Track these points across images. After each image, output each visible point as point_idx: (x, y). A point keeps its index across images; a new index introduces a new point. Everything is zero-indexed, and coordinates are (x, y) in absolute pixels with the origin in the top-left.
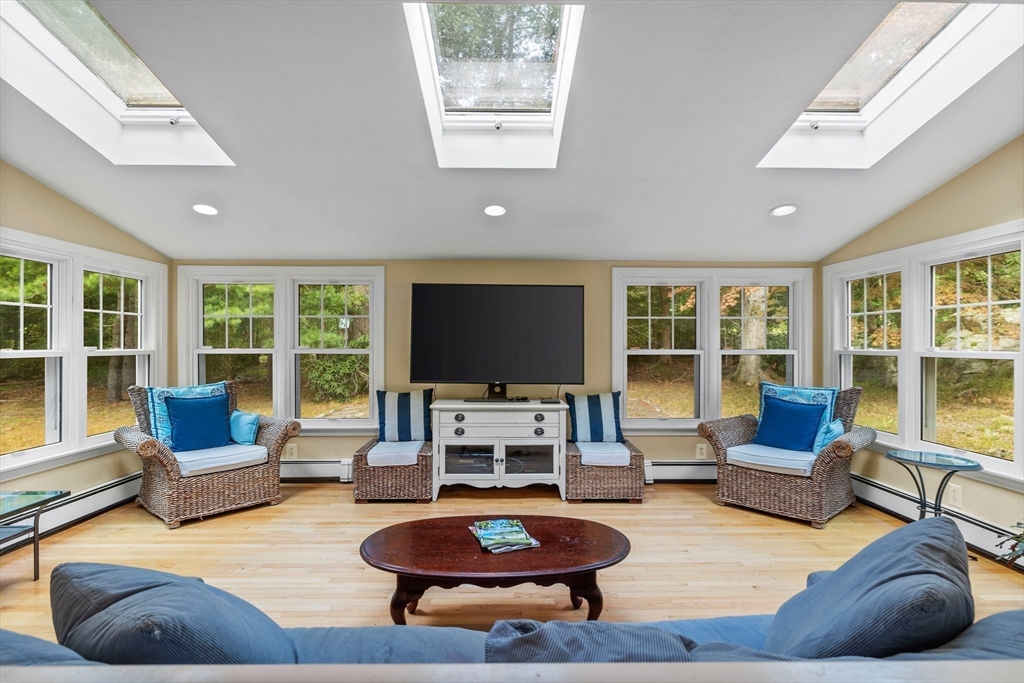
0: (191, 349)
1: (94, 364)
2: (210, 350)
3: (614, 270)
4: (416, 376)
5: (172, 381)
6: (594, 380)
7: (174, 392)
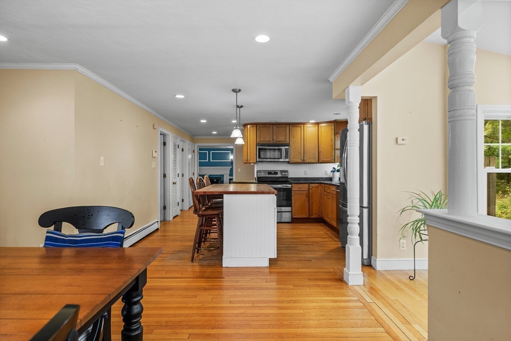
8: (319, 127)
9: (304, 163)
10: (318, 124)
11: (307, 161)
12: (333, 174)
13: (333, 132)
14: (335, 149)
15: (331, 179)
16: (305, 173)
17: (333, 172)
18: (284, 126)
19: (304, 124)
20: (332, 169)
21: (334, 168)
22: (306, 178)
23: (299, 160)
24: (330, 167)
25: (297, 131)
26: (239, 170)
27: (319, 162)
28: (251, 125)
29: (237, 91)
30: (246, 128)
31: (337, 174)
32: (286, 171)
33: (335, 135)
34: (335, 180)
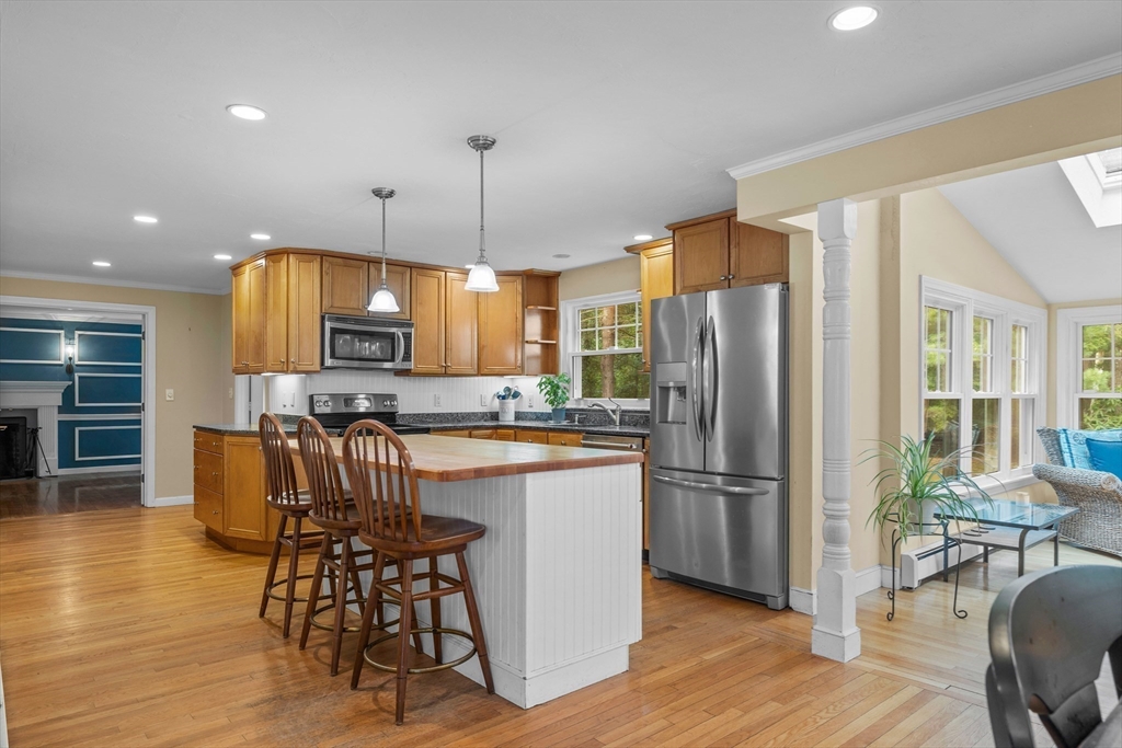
0: (1071, 393)
2: (1093, 394)
7: (1086, 434)
9: (446, 375)
11: (453, 369)
12: (502, 405)
13: (520, 299)
14: (523, 342)
15: (495, 416)
16: (437, 402)
17: (504, 398)
18: (400, 269)
19: (446, 269)
20: (501, 390)
21: (507, 389)
22: (438, 414)
23: (434, 368)
24: (498, 385)
25: (429, 285)
26: (170, 392)
27: (479, 374)
28: (305, 254)
29: (482, 145)
30: (283, 264)
31: (511, 404)
32: (392, 397)
33: (524, 306)
34: (509, 419)
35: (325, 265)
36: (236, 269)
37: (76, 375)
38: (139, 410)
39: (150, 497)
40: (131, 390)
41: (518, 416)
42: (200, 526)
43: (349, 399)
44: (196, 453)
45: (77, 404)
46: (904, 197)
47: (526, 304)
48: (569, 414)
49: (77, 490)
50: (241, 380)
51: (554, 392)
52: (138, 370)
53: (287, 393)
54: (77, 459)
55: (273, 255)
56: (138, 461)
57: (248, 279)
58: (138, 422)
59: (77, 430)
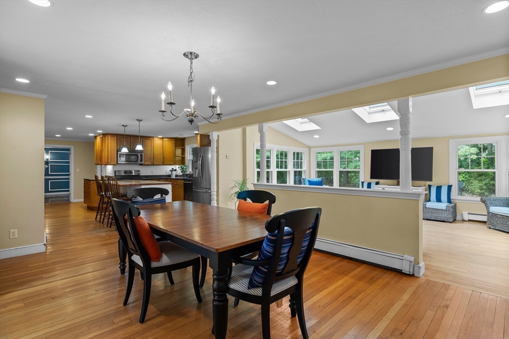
0: (314, 169)
1: (295, 172)
2: (318, 170)
3: (450, 140)
4: (372, 177)
5: (310, 176)
6: (437, 180)
7: (310, 179)
8: (164, 141)
9: (153, 165)
10: (163, 138)
11: (156, 163)
12: (171, 173)
13: (174, 145)
14: (175, 156)
15: (170, 176)
16: (152, 172)
17: (172, 171)
19: (153, 137)
20: (171, 169)
21: (173, 169)
22: (153, 175)
23: (150, 163)
24: (170, 168)
25: (148, 142)
26: (78, 170)
27: (163, 165)
28: (112, 135)
29: (140, 121)
30: (107, 137)
31: (174, 173)
32: (139, 171)
33: (175, 147)
34: (174, 177)
35: (118, 137)
36: (96, 137)
37: (49, 165)
38: (69, 175)
39: (72, 200)
40: (67, 169)
41: (176, 176)
42: (86, 205)
43: (131, 172)
44: (84, 186)
45: (50, 173)
46: (247, 128)
47: (176, 146)
48: (187, 175)
49: (50, 200)
50: (99, 167)
51: (183, 170)
52: (69, 162)
53: (109, 170)
54: (50, 190)
55: (104, 135)
56: (69, 191)
57: (98, 140)
58: (69, 179)
59: (50, 181)
